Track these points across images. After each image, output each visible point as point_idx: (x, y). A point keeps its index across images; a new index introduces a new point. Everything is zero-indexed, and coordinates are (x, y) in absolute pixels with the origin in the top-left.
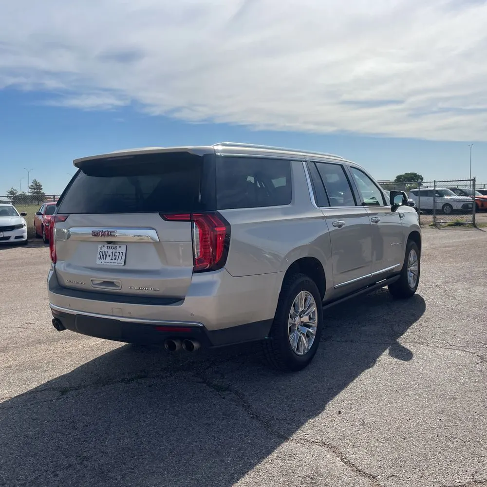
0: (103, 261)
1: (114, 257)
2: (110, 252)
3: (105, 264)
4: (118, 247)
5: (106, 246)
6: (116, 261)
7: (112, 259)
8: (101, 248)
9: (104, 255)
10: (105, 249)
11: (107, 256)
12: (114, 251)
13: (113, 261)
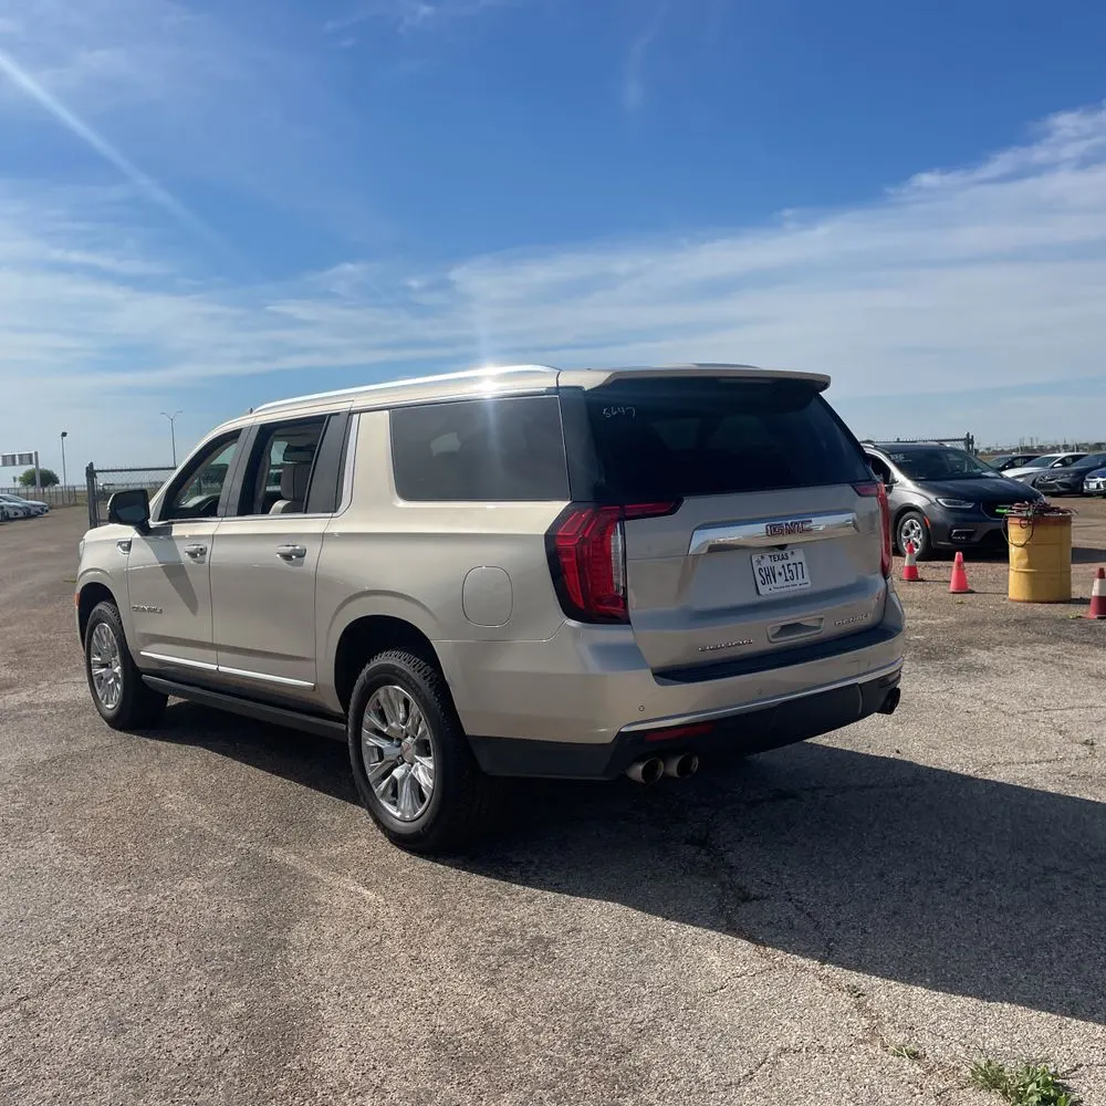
0: (771, 586)
1: (789, 575)
2: (778, 566)
3: (777, 591)
4: (789, 555)
5: (767, 557)
6: (795, 582)
7: (787, 580)
8: (759, 562)
9: (770, 575)
10: (767, 563)
11: (777, 576)
12: (785, 562)
13: (791, 582)
